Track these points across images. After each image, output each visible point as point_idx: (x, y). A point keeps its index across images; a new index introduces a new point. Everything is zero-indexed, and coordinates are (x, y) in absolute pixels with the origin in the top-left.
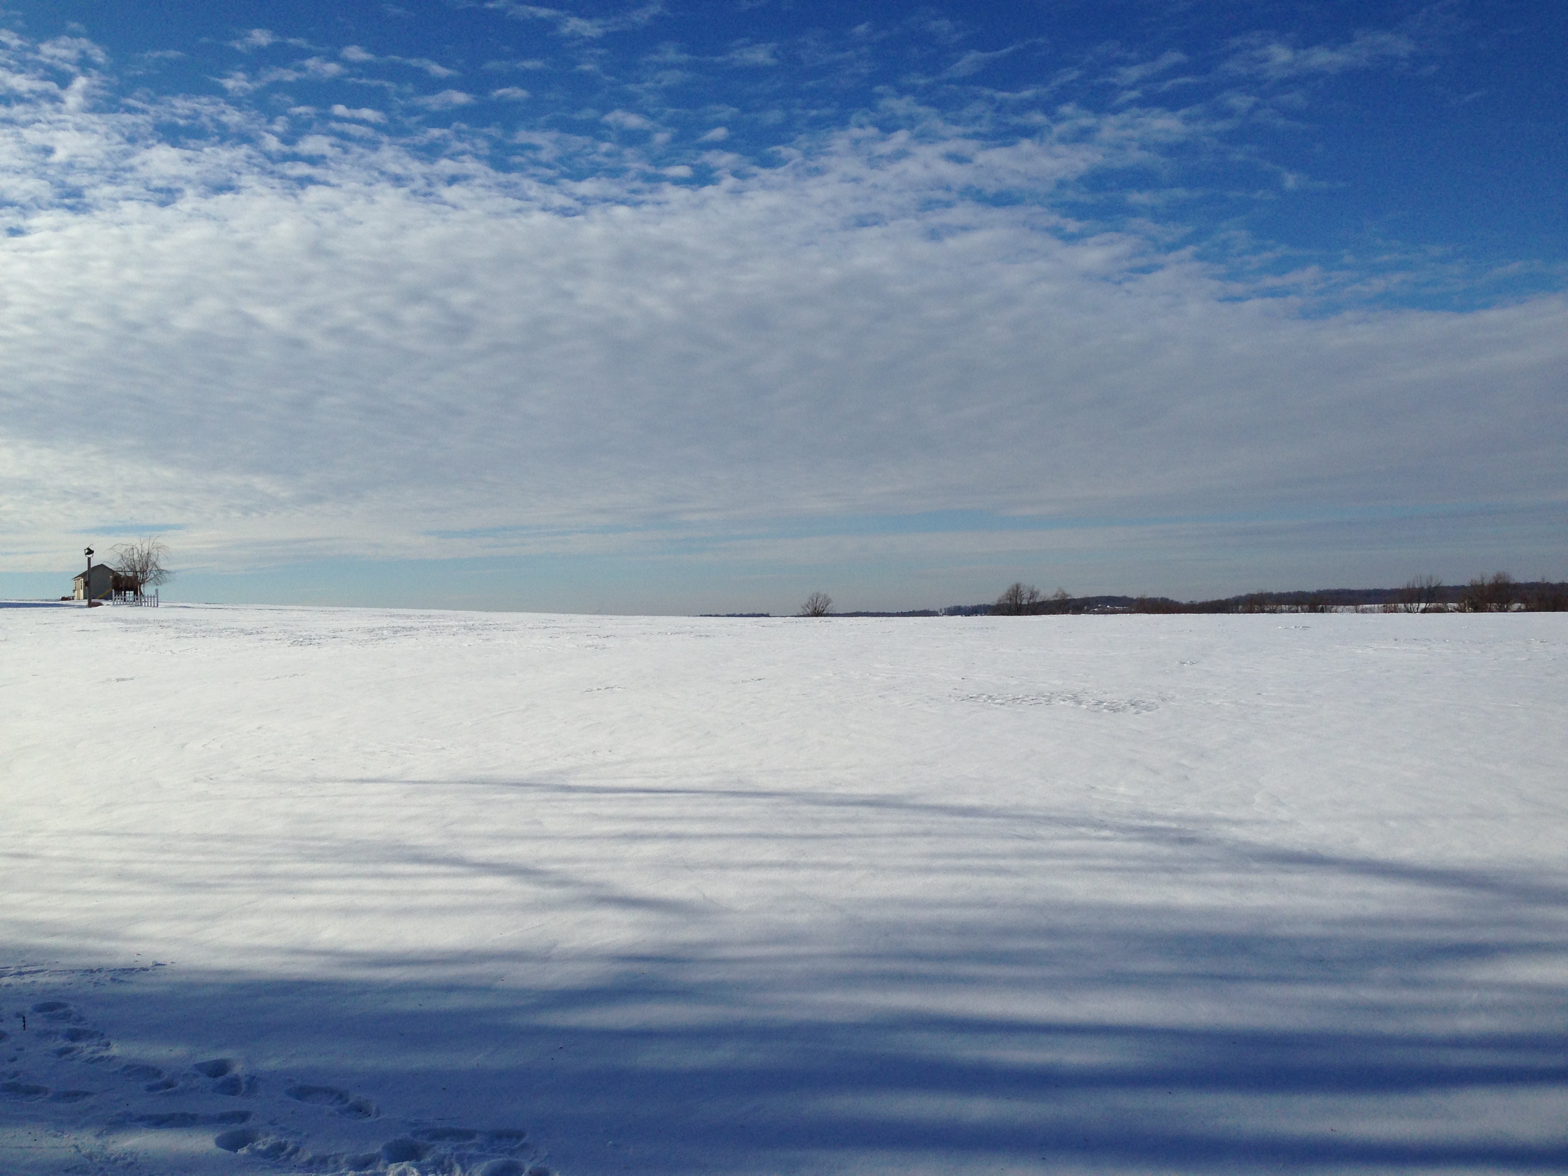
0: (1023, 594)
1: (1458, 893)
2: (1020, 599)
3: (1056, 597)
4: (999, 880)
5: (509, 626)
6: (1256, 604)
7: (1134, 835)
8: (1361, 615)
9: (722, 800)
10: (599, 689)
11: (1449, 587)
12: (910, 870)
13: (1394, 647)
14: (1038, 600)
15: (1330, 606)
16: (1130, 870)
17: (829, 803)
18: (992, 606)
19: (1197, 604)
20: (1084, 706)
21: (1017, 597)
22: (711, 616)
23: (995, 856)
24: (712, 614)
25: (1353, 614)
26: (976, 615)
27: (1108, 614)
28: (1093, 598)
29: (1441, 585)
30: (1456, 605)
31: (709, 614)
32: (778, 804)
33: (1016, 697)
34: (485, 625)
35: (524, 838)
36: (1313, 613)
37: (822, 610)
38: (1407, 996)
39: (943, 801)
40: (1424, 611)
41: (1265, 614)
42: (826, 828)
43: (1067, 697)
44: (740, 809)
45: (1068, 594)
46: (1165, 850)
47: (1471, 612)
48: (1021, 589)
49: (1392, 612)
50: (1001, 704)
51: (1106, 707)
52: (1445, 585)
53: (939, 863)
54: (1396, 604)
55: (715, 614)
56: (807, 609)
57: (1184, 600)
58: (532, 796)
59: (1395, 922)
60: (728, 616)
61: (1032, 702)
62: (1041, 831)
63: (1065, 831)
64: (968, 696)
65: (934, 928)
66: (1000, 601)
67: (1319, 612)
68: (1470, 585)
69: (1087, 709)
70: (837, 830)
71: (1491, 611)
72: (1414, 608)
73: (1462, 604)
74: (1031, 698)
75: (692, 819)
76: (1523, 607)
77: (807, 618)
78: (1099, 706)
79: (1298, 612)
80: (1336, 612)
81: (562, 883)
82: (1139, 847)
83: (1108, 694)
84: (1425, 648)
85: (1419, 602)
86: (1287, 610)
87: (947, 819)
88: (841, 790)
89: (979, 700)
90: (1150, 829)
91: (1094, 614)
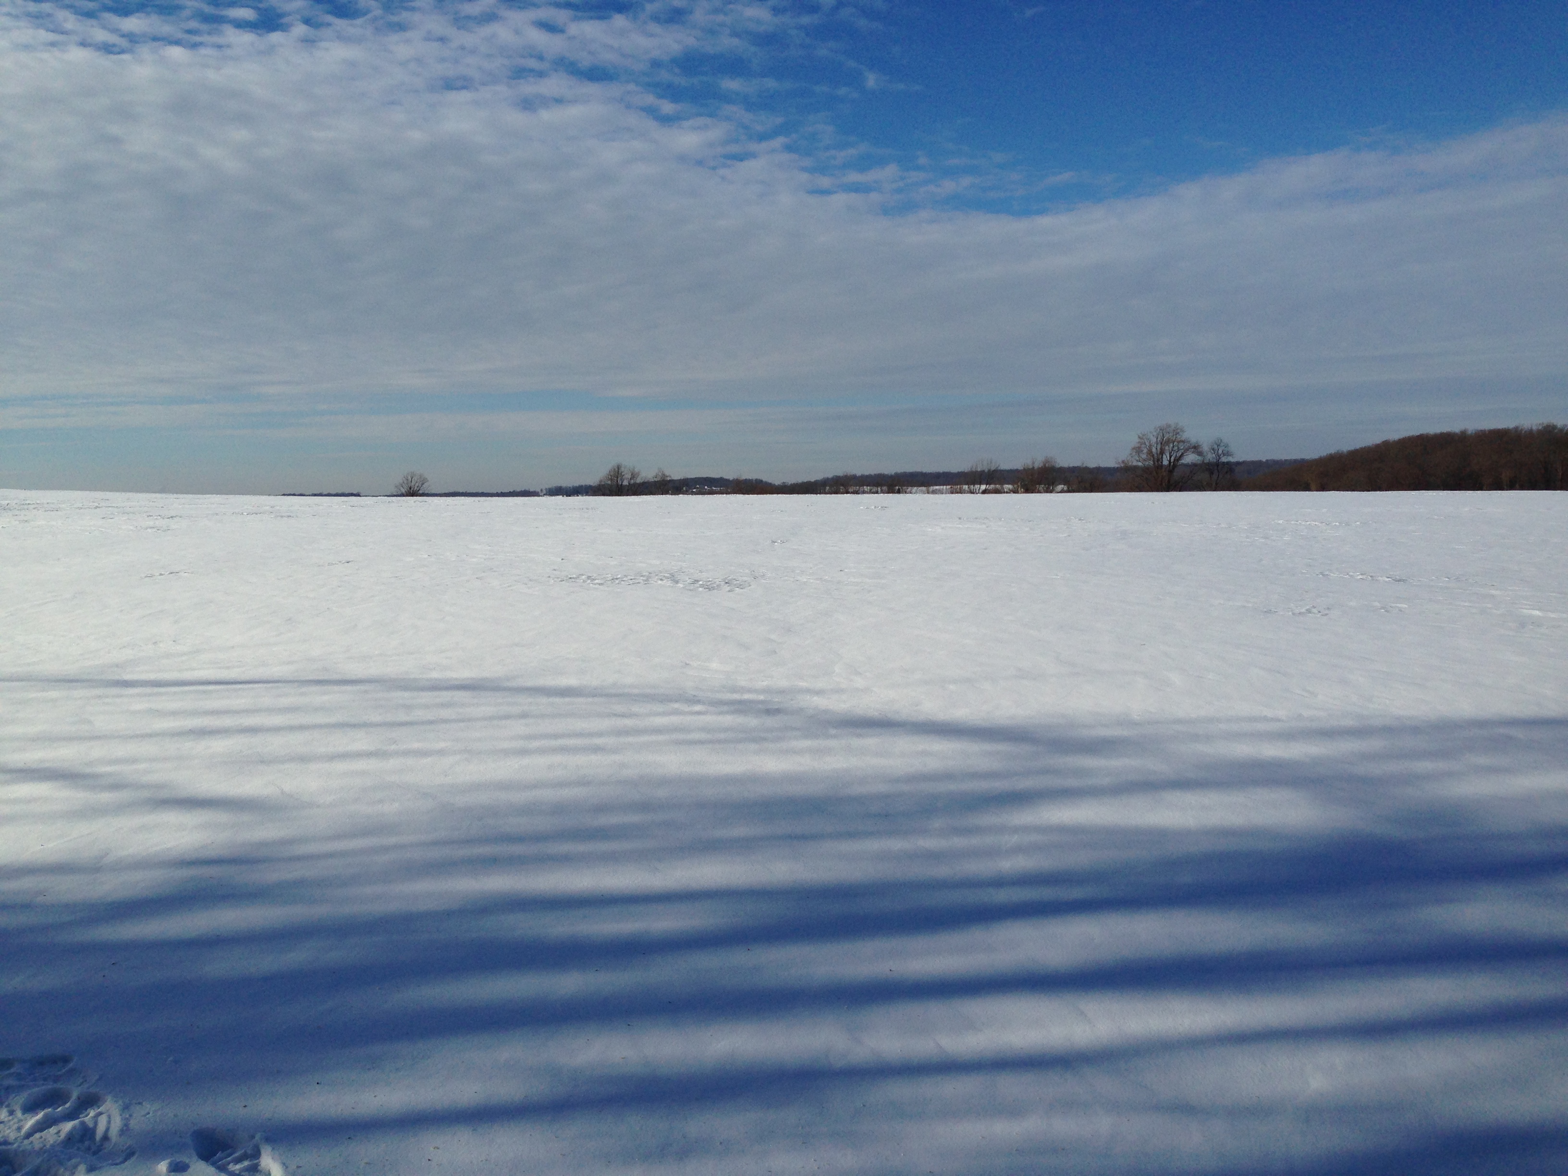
0: (624, 475)
1: (1002, 747)
2: (621, 479)
3: (656, 478)
4: (594, 758)
5: (52, 506)
6: (843, 485)
7: (725, 708)
8: (932, 496)
9: (304, 689)
10: (161, 575)
11: (1005, 471)
12: (507, 753)
13: (958, 526)
14: (639, 480)
15: (905, 487)
16: (719, 741)
17: (423, 689)
18: (594, 487)
19: (789, 485)
20: (681, 585)
21: (617, 477)
22: (294, 495)
23: (591, 735)
24: (296, 493)
25: (925, 495)
26: (578, 496)
27: (706, 494)
28: (691, 479)
29: (999, 468)
30: (1010, 487)
31: (292, 493)
32: (366, 692)
33: (615, 577)
34: (23, 504)
35: (70, 739)
36: (891, 494)
37: (418, 489)
38: (959, 842)
39: (541, 682)
40: (984, 492)
41: (849, 495)
42: (419, 714)
43: (664, 576)
44: (326, 698)
45: (668, 475)
46: (752, 721)
47: (1023, 493)
48: (622, 469)
49: (957, 493)
50: (600, 584)
51: (702, 586)
52: (1002, 469)
53: (536, 744)
54: (961, 486)
55: (299, 493)
56: (402, 489)
57: (777, 481)
58: (80, 692)
59: (949, 776)
60: (315, 495)
61: (631, 582)
62: (636, 708)
63: (659, 708)
64: (567, 576)
65: (528, 810)
66: (601, 481)
67: (895, 493)
68: (1022, 468)
69: (683, 587)
70: (429, 715)
71: (1039, 492)
72: (976, 490)
73: (1015, 486)
74: (630, 577)
75: (270, 711)
76: (1066, 488)
77: (401, 498)
78: (696, 585)
79: (878, 494)
80: (910, 493)
81: (116, 786)
82: (729, 720)
83: (703, 573)
84: (984, 526)
85: (980, 484)
86: (869, 491)
87: (544, 700)
88: (435, 675)
89: (578, 581)
90: (740, 702)
91: (692, 495)
